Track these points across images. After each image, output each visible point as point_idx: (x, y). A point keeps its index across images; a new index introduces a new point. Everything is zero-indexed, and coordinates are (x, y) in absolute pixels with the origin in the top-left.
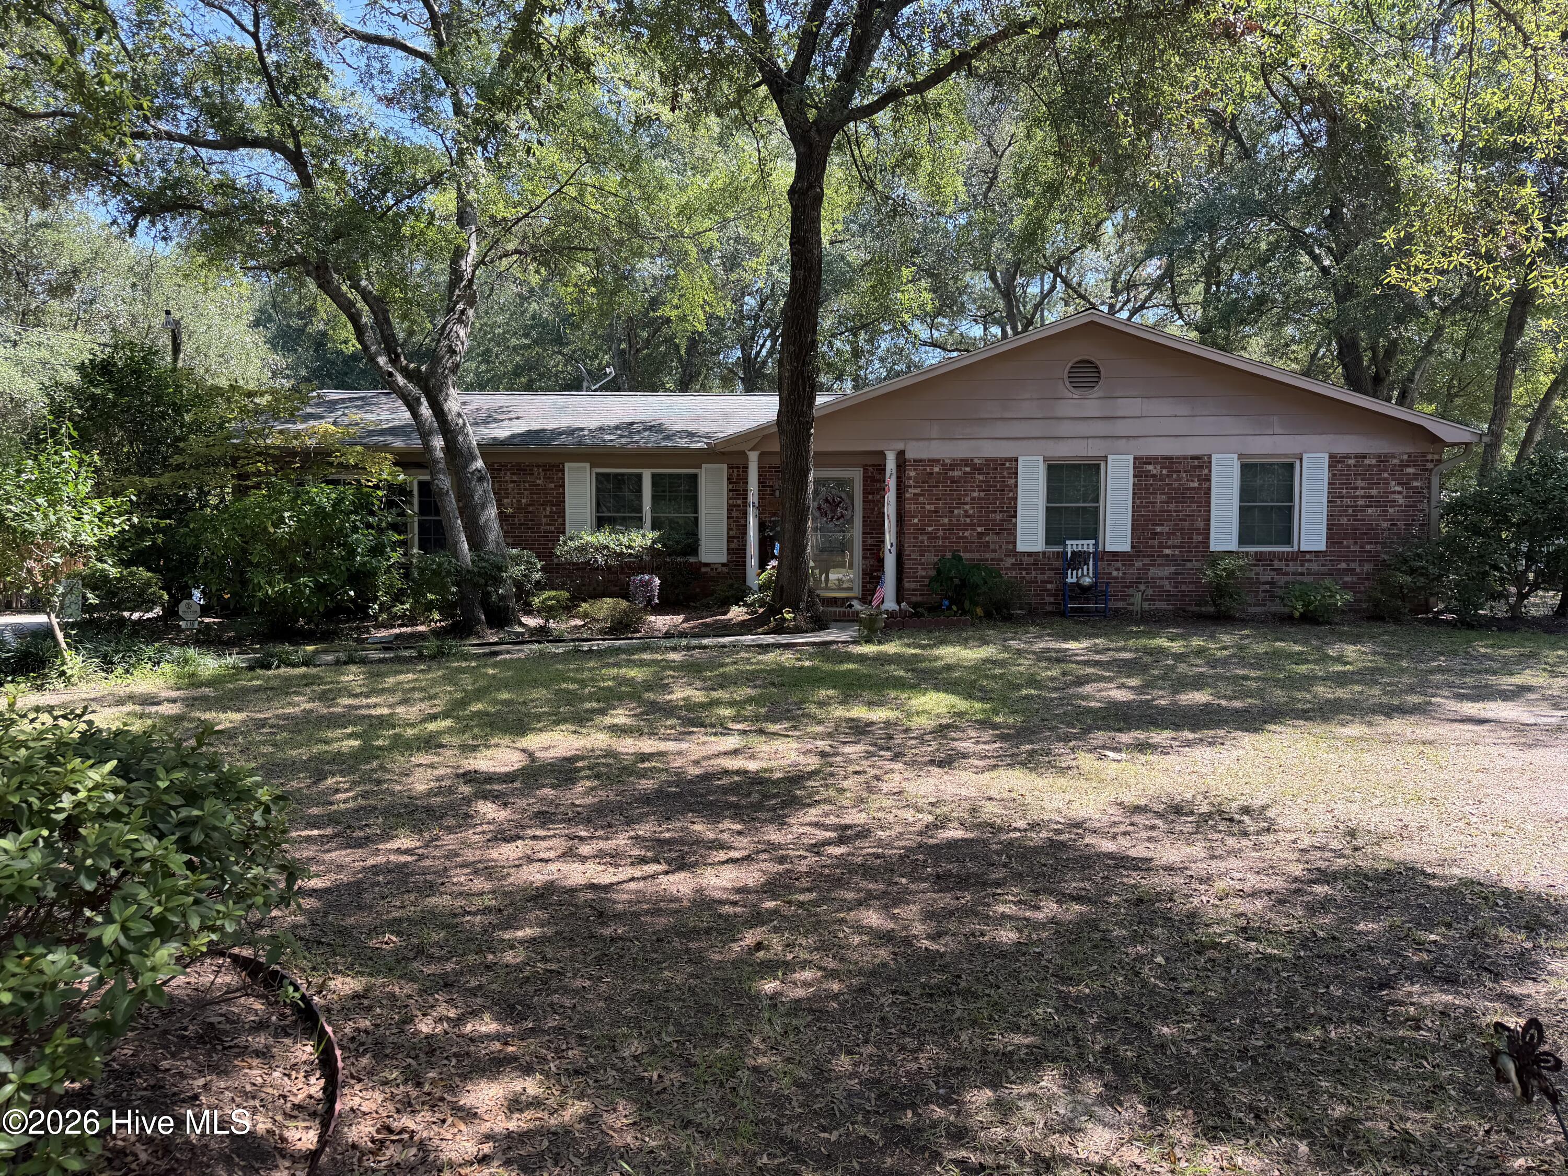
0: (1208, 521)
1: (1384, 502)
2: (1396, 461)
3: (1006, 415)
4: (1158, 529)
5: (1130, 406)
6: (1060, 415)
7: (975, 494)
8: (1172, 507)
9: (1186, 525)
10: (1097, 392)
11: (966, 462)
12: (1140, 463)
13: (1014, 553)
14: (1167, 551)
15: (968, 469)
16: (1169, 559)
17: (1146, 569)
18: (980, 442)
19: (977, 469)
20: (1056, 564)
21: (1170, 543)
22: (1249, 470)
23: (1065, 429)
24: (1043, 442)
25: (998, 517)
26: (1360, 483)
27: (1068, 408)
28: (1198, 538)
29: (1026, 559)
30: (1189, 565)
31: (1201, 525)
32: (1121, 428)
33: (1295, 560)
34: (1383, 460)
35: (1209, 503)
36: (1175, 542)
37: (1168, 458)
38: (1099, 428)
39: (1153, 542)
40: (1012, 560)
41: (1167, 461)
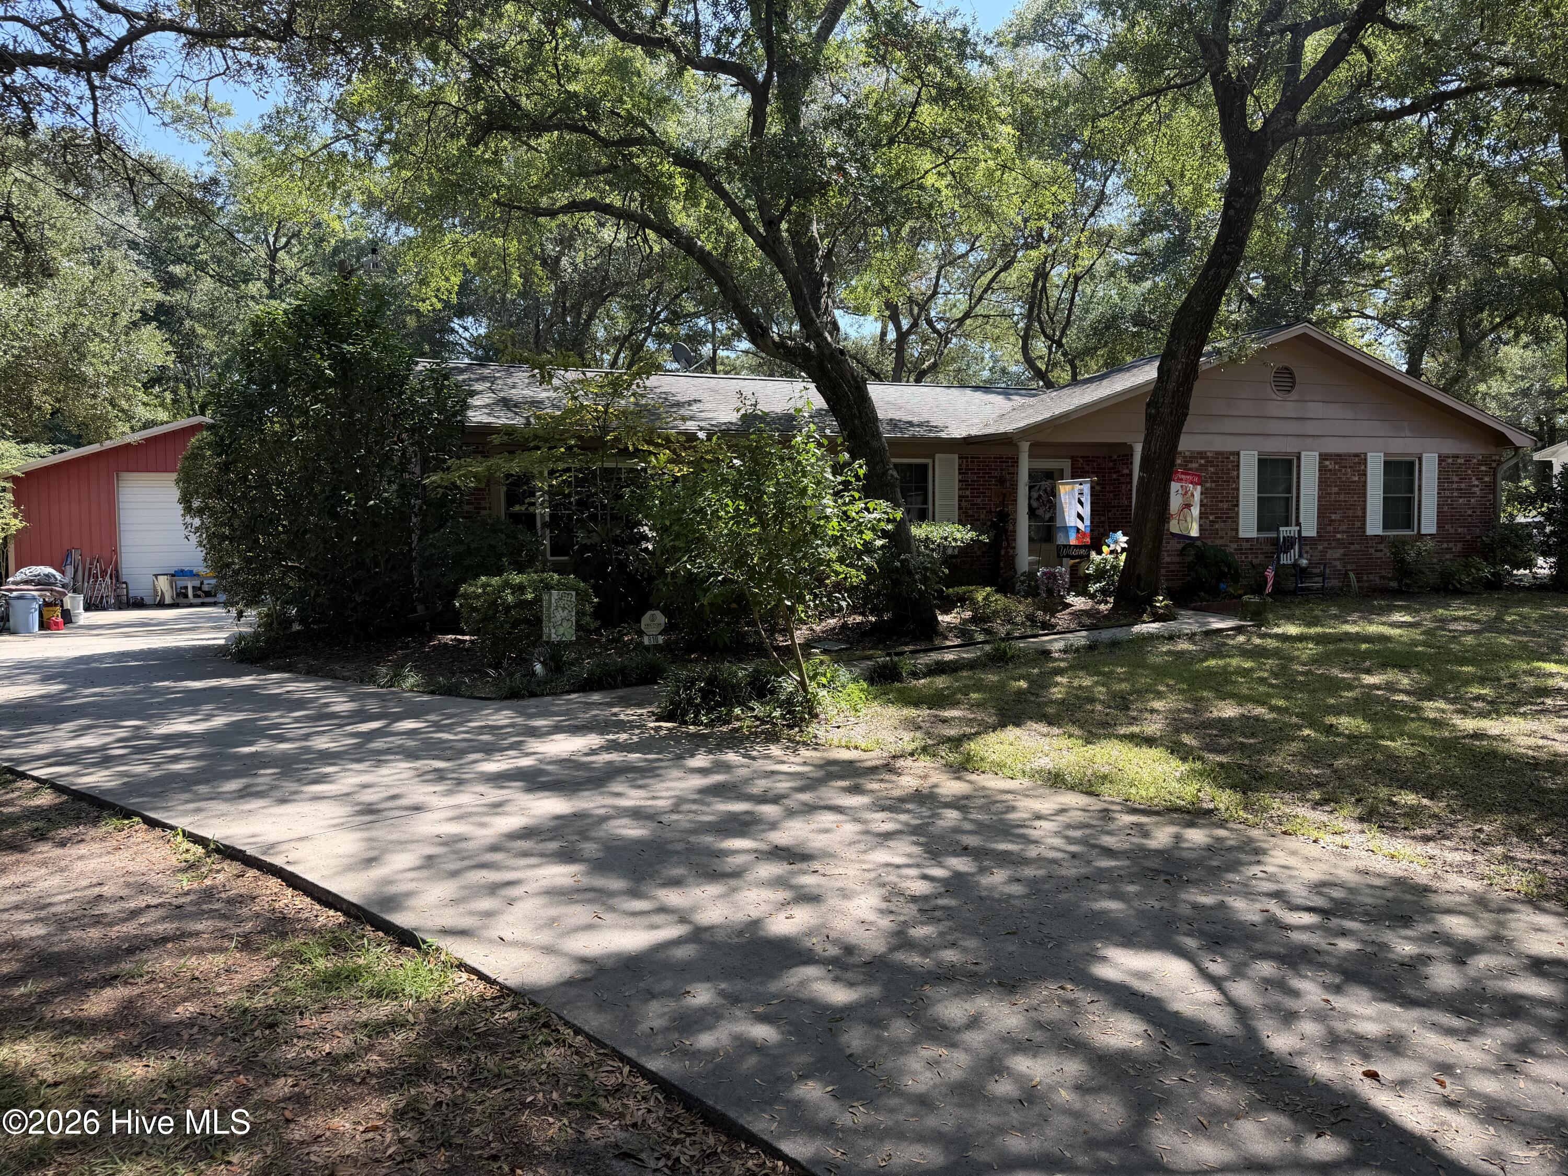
0: (1364, 512)
1: (1468, 494)
2: (1475, 460)
3: (1231, 412)
4: (1333, 517)
5: (1316, 409)
6: (1268, 415)
8: (1342, 497)
9: (1350, 513)
10: (1294, 395)
11: (1202, 454)
12: (1323, 457)
13: (1236, 539)
14: (1338, 536)
15: (1203, 462)
16: (1340, 543)
17: (1324, 552)
18: (1213, 437)
19: (1210, 462)
20: (1267, 548)
21: (1340, 529)
22: (1389, 466)
23: (1272, 427)
24: (1257, 438)
25: (1225, 505)
26: (1455, 479)
27: (1273, 409)
28: (1358, 524)
29: (1246, 545)
30: (1354, 547)
31: (1360, 513)
32: (1310, 427)
33: (1416, 542)
34: (1468, 458)
35: (1365, 495)
36: (1343, 528)
37: (1339, 455)
38: (1295, 427)
39: (1331, 528)
40: (1234, 546)
41: (1338, 458)
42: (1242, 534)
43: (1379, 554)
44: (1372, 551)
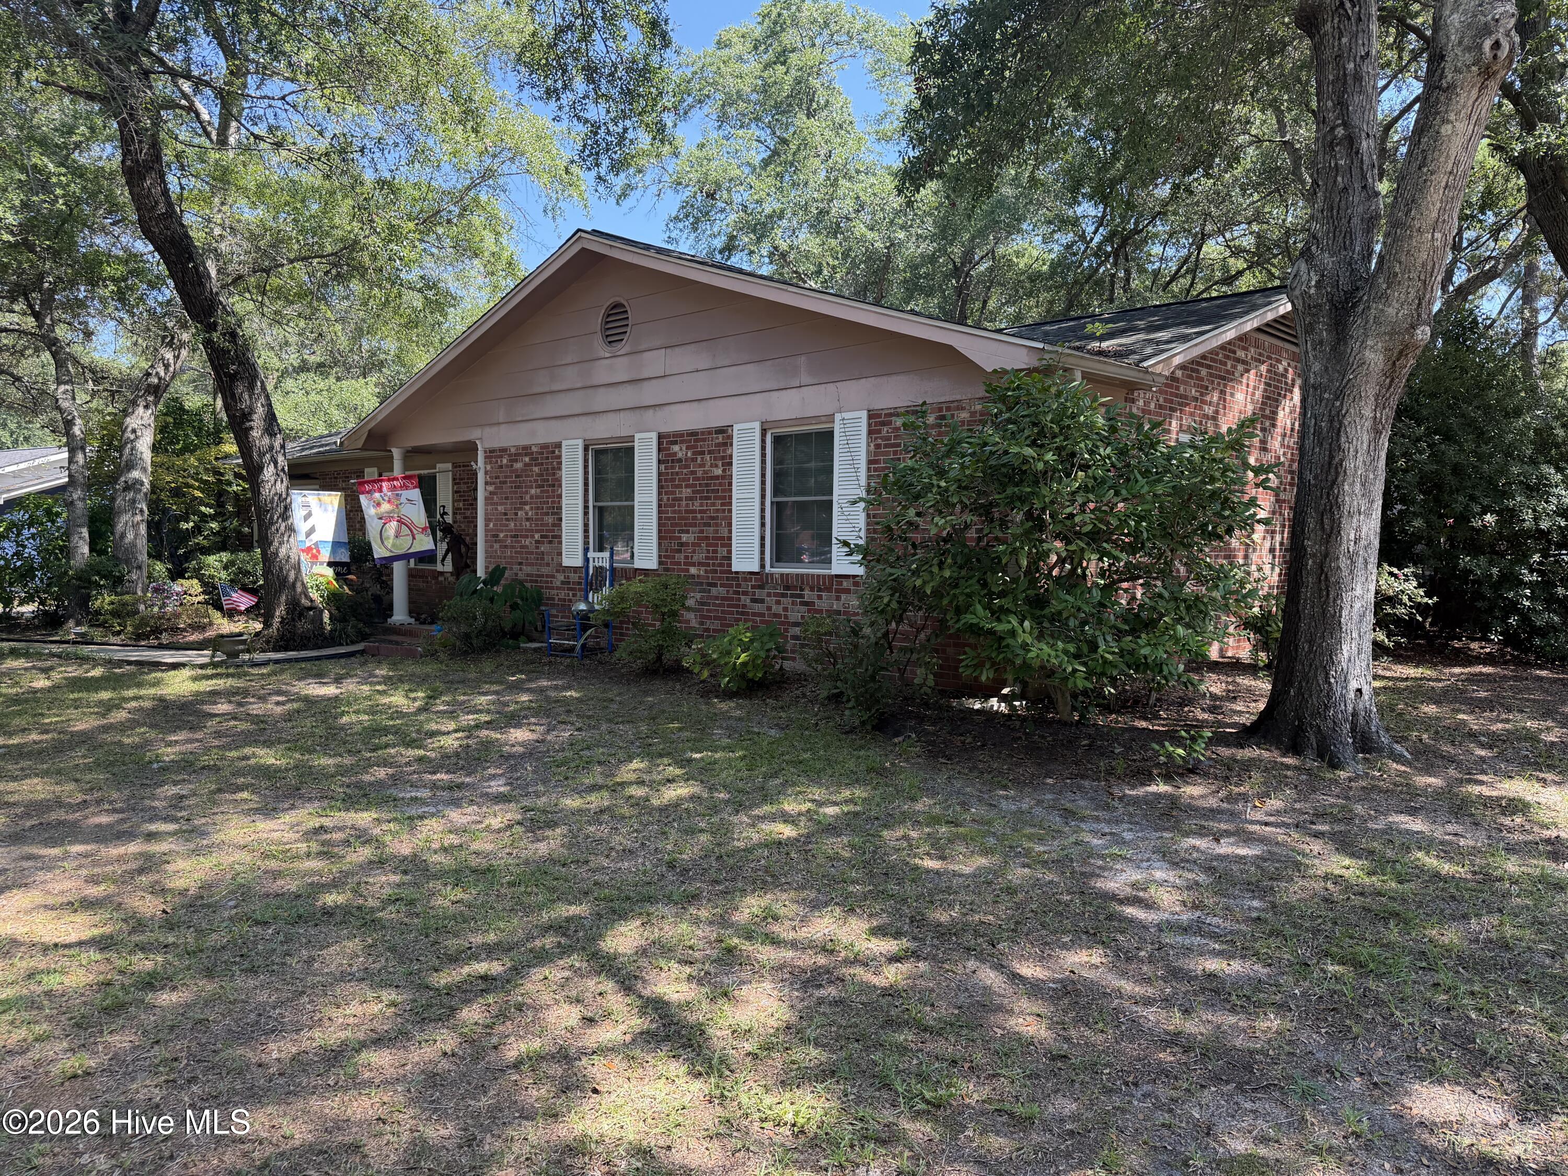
2: (964, 415)
3: (556, 387)
4: (684, 538)
5: (655, 362)
6: (596, 383)
7: (533, 491)
8: (697, 505)
9: (710, 531)
10: (624, 348)
11: (526, 450)
12: (663, 443)
13: (559, 568)
14: (693, 570)
15: (527, 459)
16: (695, 582)
18: (535, 424)
19: (534, 459)
21: (695, 559)
23: (603, 400)
24: (583, 419)
25: (550, 520)
27: (603, 372)
28: (719, 552)
29: (573, 577)
30: (714, 591)
31: (724, 533)
32: (649, 394)
33: (829, 589)
35: (731, 500)
36: (699, 557)
37: (693, 434)
38: (627, 397)
39: (680, 557)
40: (561, 577)
41: (693, 438)
42: (566, 562)
43: (757, 607)
44: (746, 600)
